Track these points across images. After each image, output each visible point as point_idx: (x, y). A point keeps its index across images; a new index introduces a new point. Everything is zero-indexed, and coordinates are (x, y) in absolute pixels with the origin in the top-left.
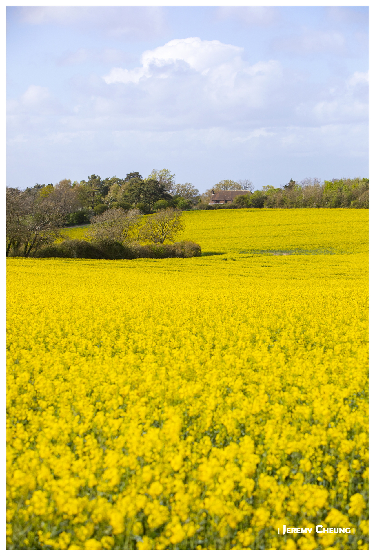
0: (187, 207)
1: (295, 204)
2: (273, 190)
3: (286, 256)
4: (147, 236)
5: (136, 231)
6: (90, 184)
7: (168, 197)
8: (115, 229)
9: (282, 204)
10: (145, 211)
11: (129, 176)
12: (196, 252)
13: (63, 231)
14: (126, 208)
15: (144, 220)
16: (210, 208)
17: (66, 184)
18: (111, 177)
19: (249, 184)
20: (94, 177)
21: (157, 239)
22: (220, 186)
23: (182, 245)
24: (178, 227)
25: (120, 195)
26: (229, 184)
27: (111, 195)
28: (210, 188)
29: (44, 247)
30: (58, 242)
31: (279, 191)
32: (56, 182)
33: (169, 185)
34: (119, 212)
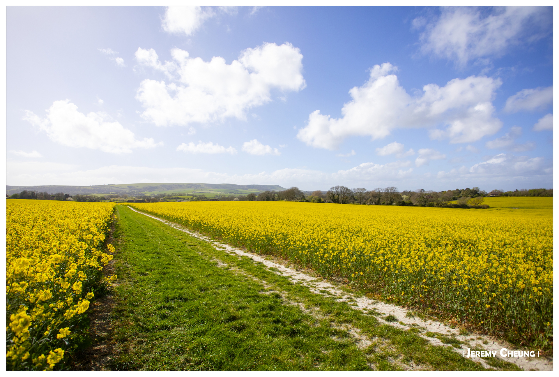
0: (484, 196)
1: (518, 196)
2: (510, 192)
3: (517, 209)
4: (473, 203)
5: (470, 202)
6: (456, 191)
7: (478, 194)
8: (464, 201)
9: (514, 195)
10: (472, 197)
11: (467, 189)
12: (488, 207)
13: (450, 202)
14: (467, 196)
15: (472, 199)
16: (491, 196)
17: (450, 191)
18: (462, 189)
19: (503, 191)
20: (457, 189)
21: (476, 204)
22: (493, 191)
23: (484, 205)
24: (482, 201)
25: (464, 193)
26: (496, 190)
27: (462, 193)
28: (491, 191)
29: (445, 205)
30: (449, 204)
31: (513, 192)
32: (447, 190)
33: (478, 191)
34: (465, 197)
